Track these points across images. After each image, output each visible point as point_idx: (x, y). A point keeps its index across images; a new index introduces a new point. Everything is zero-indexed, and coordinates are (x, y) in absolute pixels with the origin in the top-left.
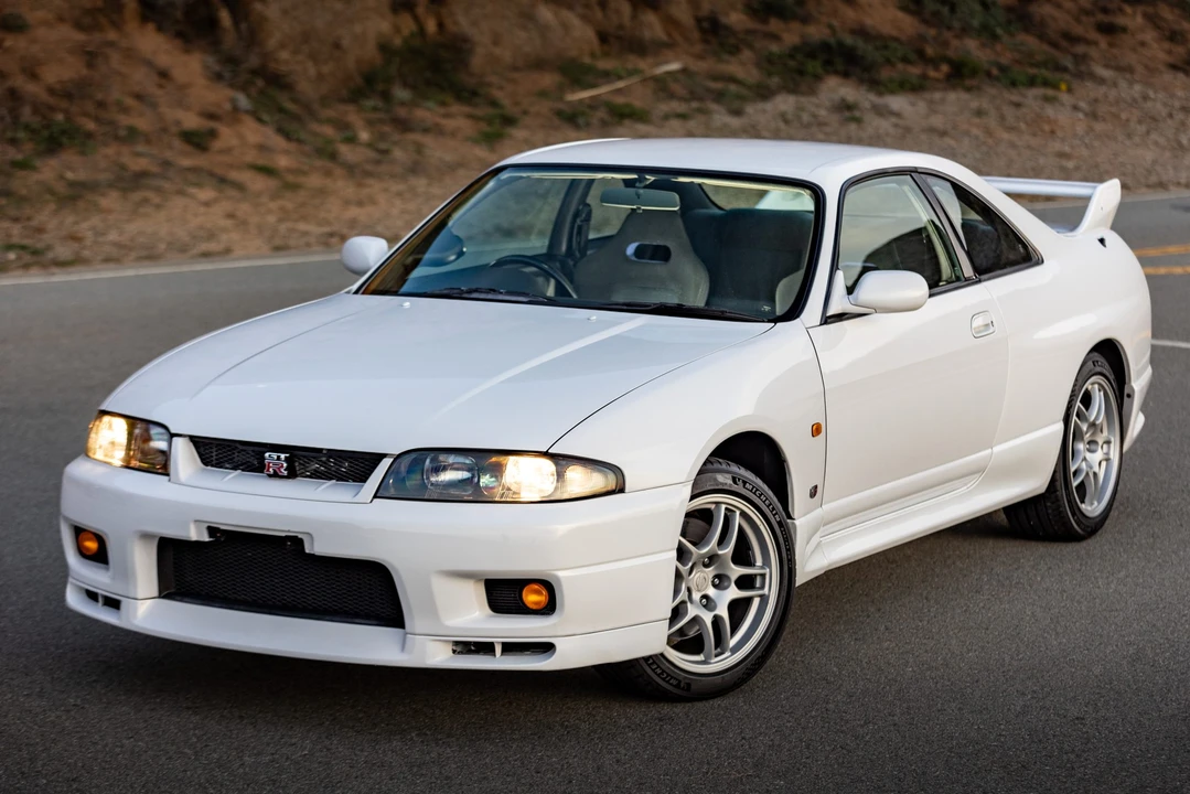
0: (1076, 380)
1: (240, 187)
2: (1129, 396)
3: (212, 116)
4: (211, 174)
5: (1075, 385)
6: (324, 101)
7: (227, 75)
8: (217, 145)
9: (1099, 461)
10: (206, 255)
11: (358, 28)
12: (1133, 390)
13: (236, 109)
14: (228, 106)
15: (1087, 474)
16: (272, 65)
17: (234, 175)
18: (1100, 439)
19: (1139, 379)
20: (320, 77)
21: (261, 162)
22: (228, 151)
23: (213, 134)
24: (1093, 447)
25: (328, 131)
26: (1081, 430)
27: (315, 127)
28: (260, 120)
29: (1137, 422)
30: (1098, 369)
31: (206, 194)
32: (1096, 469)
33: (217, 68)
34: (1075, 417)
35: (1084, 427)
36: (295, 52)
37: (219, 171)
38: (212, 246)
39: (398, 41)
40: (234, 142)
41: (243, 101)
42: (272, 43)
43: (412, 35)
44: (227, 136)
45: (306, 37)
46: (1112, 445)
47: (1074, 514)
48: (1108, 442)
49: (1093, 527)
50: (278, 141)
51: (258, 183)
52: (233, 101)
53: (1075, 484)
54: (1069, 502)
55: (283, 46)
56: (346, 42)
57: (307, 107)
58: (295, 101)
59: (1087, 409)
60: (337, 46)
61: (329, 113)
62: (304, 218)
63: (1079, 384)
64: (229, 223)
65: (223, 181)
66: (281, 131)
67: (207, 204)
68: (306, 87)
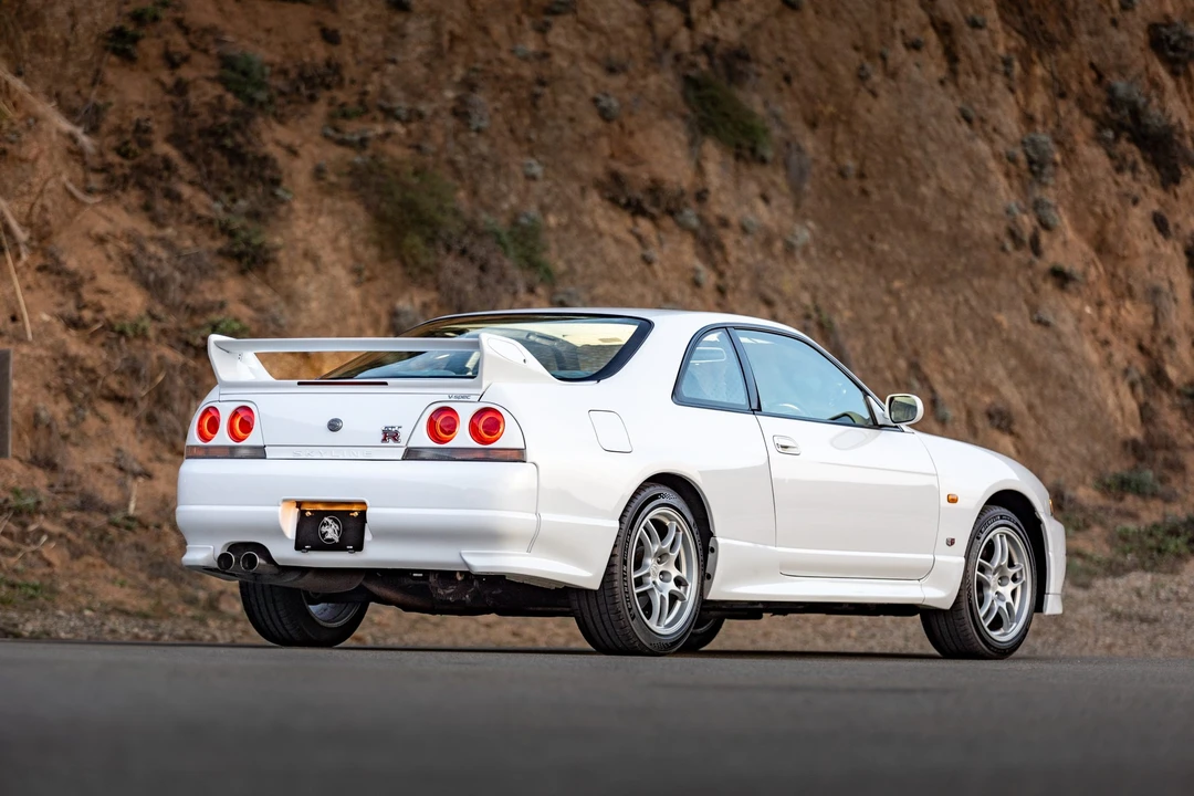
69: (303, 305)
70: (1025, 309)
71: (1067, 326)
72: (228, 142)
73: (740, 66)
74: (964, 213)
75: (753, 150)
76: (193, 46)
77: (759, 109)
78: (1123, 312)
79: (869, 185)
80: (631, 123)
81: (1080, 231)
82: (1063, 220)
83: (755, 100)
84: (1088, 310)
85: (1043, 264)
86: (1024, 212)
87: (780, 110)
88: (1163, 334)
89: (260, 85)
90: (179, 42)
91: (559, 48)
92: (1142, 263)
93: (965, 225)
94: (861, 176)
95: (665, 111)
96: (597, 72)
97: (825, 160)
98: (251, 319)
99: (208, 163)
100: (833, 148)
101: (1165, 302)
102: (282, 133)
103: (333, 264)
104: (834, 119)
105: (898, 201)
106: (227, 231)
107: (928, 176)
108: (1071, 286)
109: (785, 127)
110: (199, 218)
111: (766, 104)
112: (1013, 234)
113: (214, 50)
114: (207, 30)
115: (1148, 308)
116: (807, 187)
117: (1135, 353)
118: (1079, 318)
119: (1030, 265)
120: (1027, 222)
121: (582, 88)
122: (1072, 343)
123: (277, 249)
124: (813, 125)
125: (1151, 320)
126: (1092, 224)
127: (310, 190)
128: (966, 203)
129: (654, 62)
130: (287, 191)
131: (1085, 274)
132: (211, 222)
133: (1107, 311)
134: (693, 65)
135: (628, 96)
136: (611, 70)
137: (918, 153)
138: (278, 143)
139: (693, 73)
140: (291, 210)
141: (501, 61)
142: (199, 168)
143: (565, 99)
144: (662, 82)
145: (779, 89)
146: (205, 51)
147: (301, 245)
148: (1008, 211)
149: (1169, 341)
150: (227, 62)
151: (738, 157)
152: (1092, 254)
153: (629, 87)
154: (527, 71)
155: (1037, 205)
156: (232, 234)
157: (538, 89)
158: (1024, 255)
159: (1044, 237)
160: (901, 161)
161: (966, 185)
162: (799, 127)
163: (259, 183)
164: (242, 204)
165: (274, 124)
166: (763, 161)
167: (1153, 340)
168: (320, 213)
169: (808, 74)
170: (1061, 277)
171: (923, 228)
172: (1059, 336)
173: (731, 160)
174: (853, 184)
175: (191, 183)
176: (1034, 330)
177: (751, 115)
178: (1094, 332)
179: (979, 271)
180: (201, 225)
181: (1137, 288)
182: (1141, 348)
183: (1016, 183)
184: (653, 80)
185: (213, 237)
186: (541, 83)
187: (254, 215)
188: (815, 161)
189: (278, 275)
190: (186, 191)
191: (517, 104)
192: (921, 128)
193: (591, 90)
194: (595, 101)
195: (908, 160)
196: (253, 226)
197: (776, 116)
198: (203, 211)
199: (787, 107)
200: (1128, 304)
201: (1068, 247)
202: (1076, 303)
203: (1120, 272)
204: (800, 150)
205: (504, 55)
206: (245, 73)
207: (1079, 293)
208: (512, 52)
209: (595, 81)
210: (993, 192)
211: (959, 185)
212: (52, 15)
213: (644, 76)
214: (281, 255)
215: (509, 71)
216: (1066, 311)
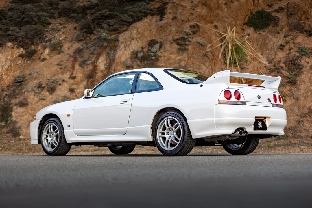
69: (300, 90)
72: (293, 62)
76: (294, 46)
89: (304, 52)
90: (292, 46)
98: (289, 94)
99: (289, 67)
102: (307, 60)
103: (307, 82)
106: (289, 78)
110: (284, 76)
113: (298, 47)
114: (298, 43)
123: (297, 81)
127: (309, 69)
130: (303, 70)
132: (286, 77)
138: (306, 62)
140: (303, 73)
142: (287, 68)
146: (296, 47)
147: (302, 80)
150: (299, 48)
156: (290, 78)
163: (298, 69)
164: (294, 73)
165: (307, 58)
168: (309, 73)
175: (285, 70)
180: (284, 78)
185: (287, 79)
187: (296, 75)
189: (297, 85)
190: (283, 72)
196: (294, 77)
198: (285, 75)
206: (301, 50)
212: (270, 44)
214: (298, 82)
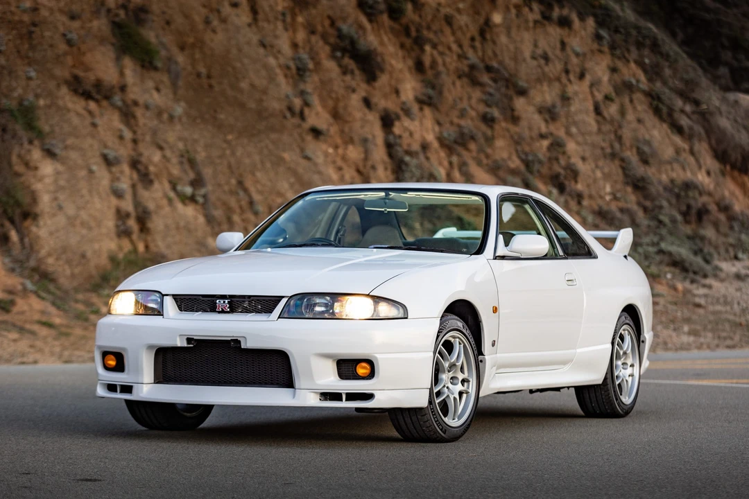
0: (617, 324)
1: (33, 333)
2: (643, 342)
3: (11, 292)
4: (14, 325)
5: (616, 327)
6: (76, 290)
7: (18, 270)
8: (15, 309)
9: (629, 374)
10: (23, 363)
11: (96, 246)
12: (645, 338)
13: (25, 289)
14: (20, 287)
15: (623, 380)
16: (43, 267)
17: (28, 326)
18: (629, 362)
19: (648, 335)
20: (73, 276)
21: (44, 319)
22: (23, 313)
23: (13, 303)
24: (625, 367)
25: (81, 307)
26: (620, 354)
27: (72, 304)
28: (39, 296)
29: (646, 363)
30: (628, 322)
31: (14, 335)
32: (627, 378)
33: (11, 265)
34: (616, 346)
35: (621, 353)
36: (57, 259)
37: (19, 323)
38: (25, 359)
39: (121, 256)
40: (26, 308)
41: (29, 285)
42: (43, 252)
43: (130, 252)
44: (21, 305)
45: (64, 250)
46: (635, 368)
47: (617, 400)
48: (632, 366)
49: (626, 412)
50: (52, 310)
51: (44, 331)
52: (23, 284)
53: (617, 383)
54: (614, 392)
55: (49, 255)
56: (89, 254)
57: (66, 292)
58: (59, 289)
59: (623, 342)
60: (83, 256)
61: (80, 296)
62: (77, 349)
63: (618, 326)
64: (32, 350)
65: (21, 330)
66: (54, 304)
67: (15, 341)
68: (64, 282)
70: (298, 150)
71: (320, 159)
73: (143, 16)
74: (264, 98)
75: (151, 63)
77: (153, 40)
78: (348, 152)
79: (213, 82)
80: (84, 48)
81: (324, 106)
82: (315, 100)
83: (150, 35)
84: (331, 150)
85: (306, 125)
86: (296, 96)
87: (165, 40)
88: (370, 163)
91: (44, 6)
92: (357, 125)
93: (265, 104)
94: (209, 77)
95: (102, 41)
96: (64, 19)
97: (189, 68)
100: (194, 62)
101: (371, 146)
104: (193, 46)
105: (229, 92)
107: (244, 78)
108: (322, 138)
109: (167, 50)
111: (157, 36)
112: (290, 109)
115: (361, 149)
116: (180, 83)
117: (355, 174)
118: (326, 155)
119: (299, 126)
120: (297, 102)
121: (56, 27)
122: (322, 169)
124: (182, 48)
125: (362, 156)
126: (331, 103)
128: (265, 92)
129: (96, 14)
131: (328, 130)
133: (340, 151)
134: (117, 15)
135: (82, 32)
136: (73, 17)
137: (238, 65)
139: (117, 19)
141: (13, 13)
143: (47, 34)
144: (100, 25)
145: (163, 29)
148: (287, 96)
149: (373, 168)
151: (143, 66)
152: (331, 120)
153: (82, 28)
154: (26, 18)
155: (302, 93)
157: (33, 29)
158: (296, 121)
159: (306, 111)
160: (230, 69)
161: (265, 82)
162: (175, 50)
166: (156, 69)
167: (365, 166)
169: (179, 20)
170: (316, 132)
171: (242, 106)
172: (316, 164)
173: (139, 69)
174: (204, 81)
176: (304, 162)
177: (149, 43)
178: (334, 162)
179: (273, 129)
181: (356, 138)
182: (358, 171)
183: (291, 80)
184: (95, 23)
186: (34, 25)
188: (184, 69)
191: (21, 37)
192: (240, 50)
193: (61, 29)
194: (64, 35)
195: (234, 68)
197: (162, 44)
199: (168, 39)
200: (351, 148)
201: (318, 116)
202: (324, 147)
203: (346, 129)
204: (176, 63)
205: (13, 9)
207: (325, 141)
208: (18, 7)
209: (64, 24)
210: (278, 85)
211: (260, 82)
213: (91, 21)
215: (16, 18)
216: (320, 151)
